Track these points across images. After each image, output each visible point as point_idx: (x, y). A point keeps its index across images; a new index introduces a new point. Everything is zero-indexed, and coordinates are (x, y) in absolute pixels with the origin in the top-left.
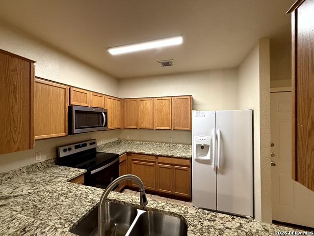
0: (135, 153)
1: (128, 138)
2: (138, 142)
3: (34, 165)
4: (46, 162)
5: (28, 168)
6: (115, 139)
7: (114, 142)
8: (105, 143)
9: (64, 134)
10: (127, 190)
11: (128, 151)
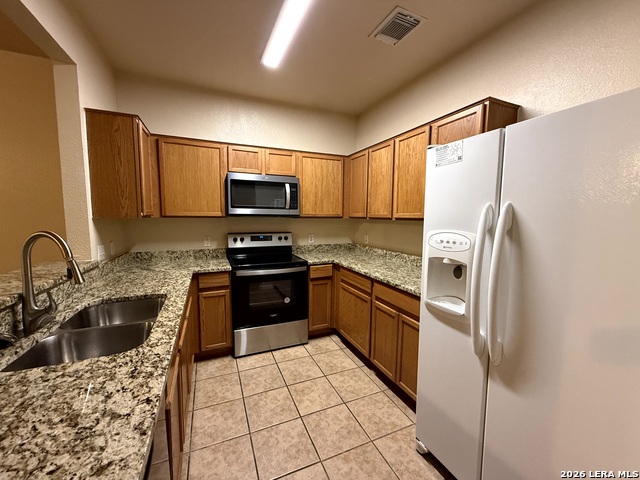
0: (343, 267)
1: (367, 240)
2: (380, 251)
3: (200, 251)
4: (214, 251)
5: (195, 252)
6: (345, 241)
7: (341, 246)
8: (317, 244)
9: (219, 214)
10: (335, 338)
11: (336, 261)
